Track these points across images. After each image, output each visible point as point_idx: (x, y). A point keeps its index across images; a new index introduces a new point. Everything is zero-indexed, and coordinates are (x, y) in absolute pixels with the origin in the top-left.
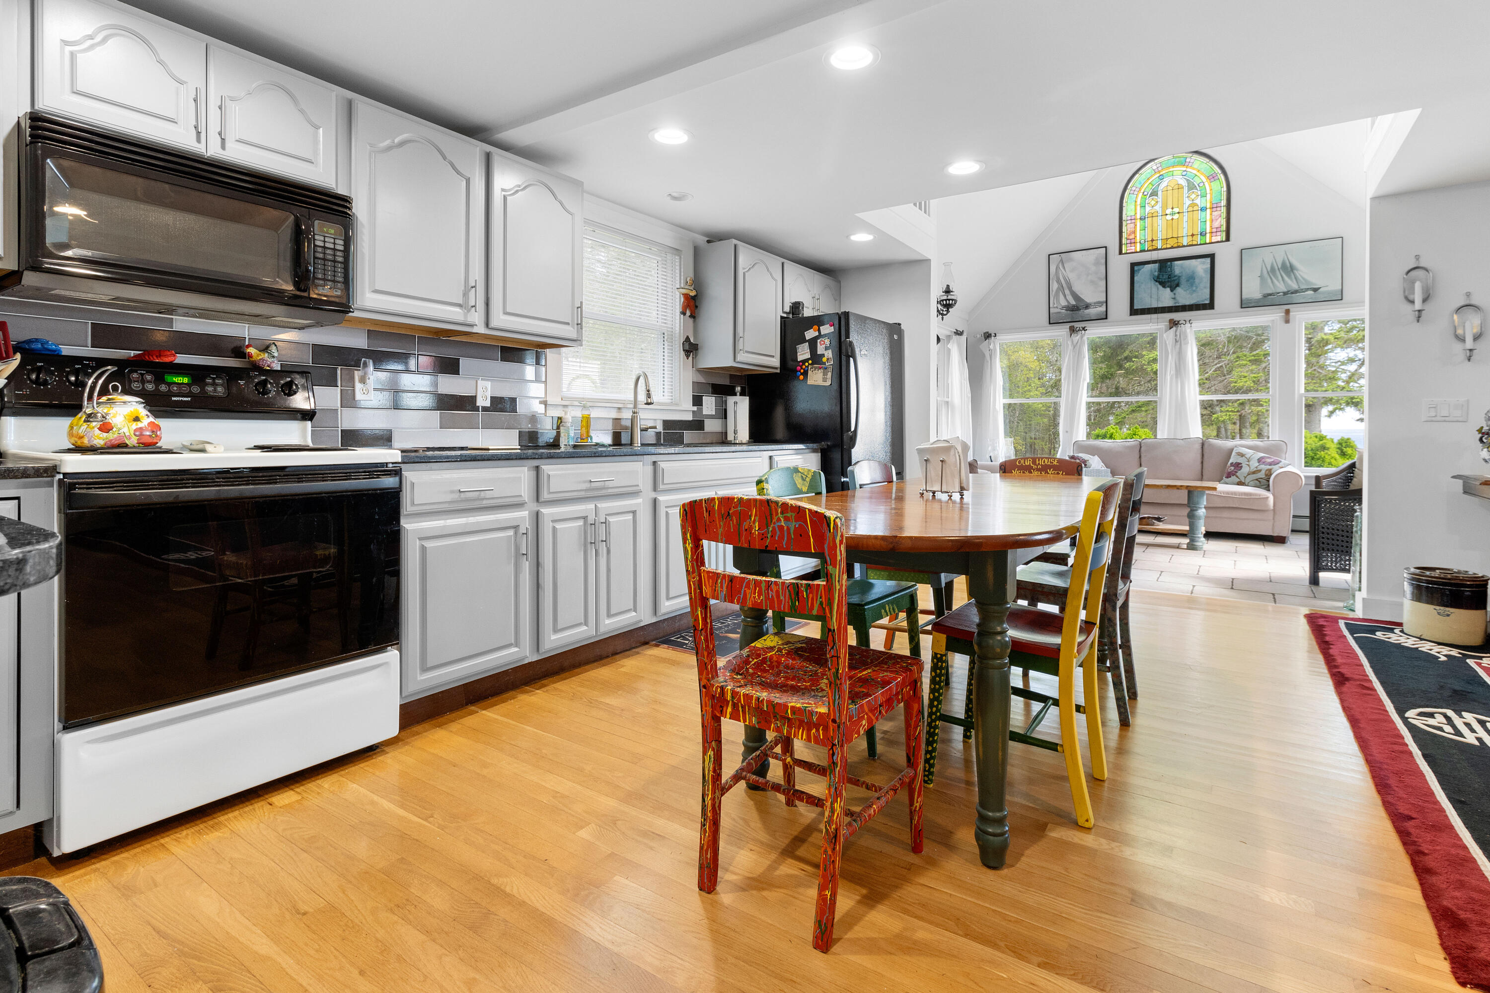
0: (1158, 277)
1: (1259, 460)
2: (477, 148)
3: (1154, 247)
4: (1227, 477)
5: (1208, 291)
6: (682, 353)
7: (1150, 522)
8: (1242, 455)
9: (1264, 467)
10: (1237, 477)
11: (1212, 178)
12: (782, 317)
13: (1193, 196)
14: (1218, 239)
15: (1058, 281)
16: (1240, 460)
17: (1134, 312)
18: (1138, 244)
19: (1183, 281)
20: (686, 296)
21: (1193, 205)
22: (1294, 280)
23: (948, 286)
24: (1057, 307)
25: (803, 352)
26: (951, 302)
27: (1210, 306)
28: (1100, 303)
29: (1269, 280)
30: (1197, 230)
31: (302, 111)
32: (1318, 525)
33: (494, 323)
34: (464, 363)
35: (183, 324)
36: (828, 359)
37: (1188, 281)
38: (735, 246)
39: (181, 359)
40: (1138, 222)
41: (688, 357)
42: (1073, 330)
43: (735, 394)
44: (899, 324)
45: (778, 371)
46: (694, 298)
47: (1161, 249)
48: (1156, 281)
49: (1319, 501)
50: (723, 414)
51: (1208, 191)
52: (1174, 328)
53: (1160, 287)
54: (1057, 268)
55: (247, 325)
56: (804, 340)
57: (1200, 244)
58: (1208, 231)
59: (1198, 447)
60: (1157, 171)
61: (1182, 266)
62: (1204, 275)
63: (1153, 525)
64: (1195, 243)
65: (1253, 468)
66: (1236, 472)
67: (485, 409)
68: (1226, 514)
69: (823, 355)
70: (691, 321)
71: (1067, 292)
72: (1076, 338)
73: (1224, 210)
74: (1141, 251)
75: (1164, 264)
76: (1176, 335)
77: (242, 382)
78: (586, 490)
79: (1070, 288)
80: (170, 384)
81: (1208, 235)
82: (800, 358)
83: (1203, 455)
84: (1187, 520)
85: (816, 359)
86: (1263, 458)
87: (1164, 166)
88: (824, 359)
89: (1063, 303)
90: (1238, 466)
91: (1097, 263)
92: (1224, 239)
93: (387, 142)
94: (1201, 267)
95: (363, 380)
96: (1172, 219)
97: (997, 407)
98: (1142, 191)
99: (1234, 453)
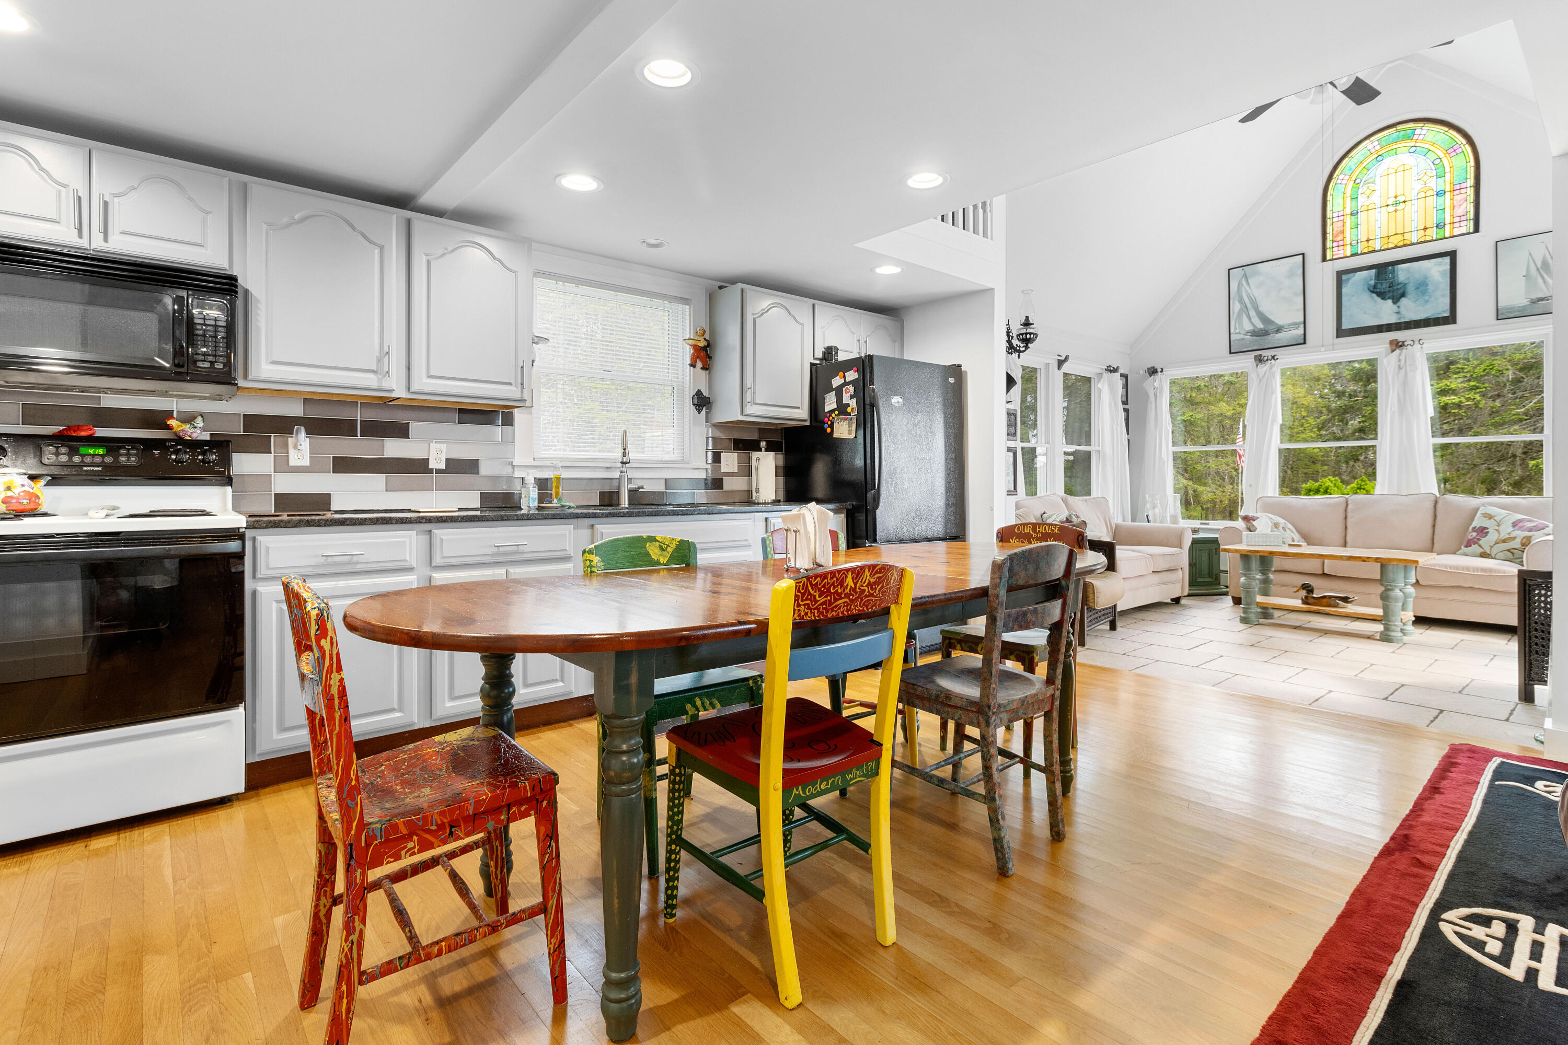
0: (1375, 287)
1: (1515, 525)
2: (395, 215)
3: (1371, 249)
4: (1466, 546)
5: (1447, 300)
6: (693, 407)
7: (1332, 602)
8: (1490, 517)
9: (1520, 534)
10: (1480, 546)
11: (1452, 151)
12: (812, 365)
14: (1464, 230)
15: (1241, 301)
16: (1486, 523)
17: (1341, 333)
18: (1349, 247)
19: (1410, 289)
20: (695, 347)
21: (1426, 189)
23: (1027, 318)
24: (1240, 333)
25: (830, 403)
26: (1032, 336)
27: (1451, 319)
28: (1295, 325)
29: (1540, 281)
30: (1432, 222)
31: (190, 199)
32: (1530, 619)
33: (415, 387)
34: (414, 427)
35: (109, 401)
36: (852, 409)
37: (1417, 288)
38: (742, 290)
39: (101, 432)
40: (1348, 219)
41: (699, 412)
42: (1260, 360)
43: (760, 450)
44: (960, 366)
45: (808, 423)
46: (704, 349)
47: (1380, 250)
48: (1373, 292)
49: (1530, 586)
50: (747, 471)
51: (1447, 169)
52: (1398, 351)
53: (1379, 299)
54: (1240, 285)
55: (175, 399)
56: (831, 389)
57: (1437, 240)
58: (1447, 221)
59: (1429, 505)
60: (1372, 151)
61: (1408, 270)
62: (1440, 280)
63: (1336, 606)
64: (1428, 238)
65: (1504, 535)
66: (1479, 540)
67: (439, 471)
68: (1456, 595)
69: (848, 405)
70: (704, 373)
71: (1252, 313)
72: (1263, 368)
73: (1471, 191)
74: (1352, 255)
75: (1383, 269)
76: (1400, 360)
77: (156, 452)
78: (492, 555)
79: (1256, 309)
80: (83, 456)
81: (1447, 227)
82: (827, 409)
83: (1435, 516)
84: (1380, 602)
85: (842, 409)
86: (1520, 521)
87: (1383, 143)
88: (849, 410)
89: (1248, 327)
90: (1483, 531)
91: (1291, 274)
92: (1472, 230)
93: (285, 220)
94: (1438, 270)
95: (295, 447)
97: (1164, 456)
98: (1353, 179)
99: (1478, 515)
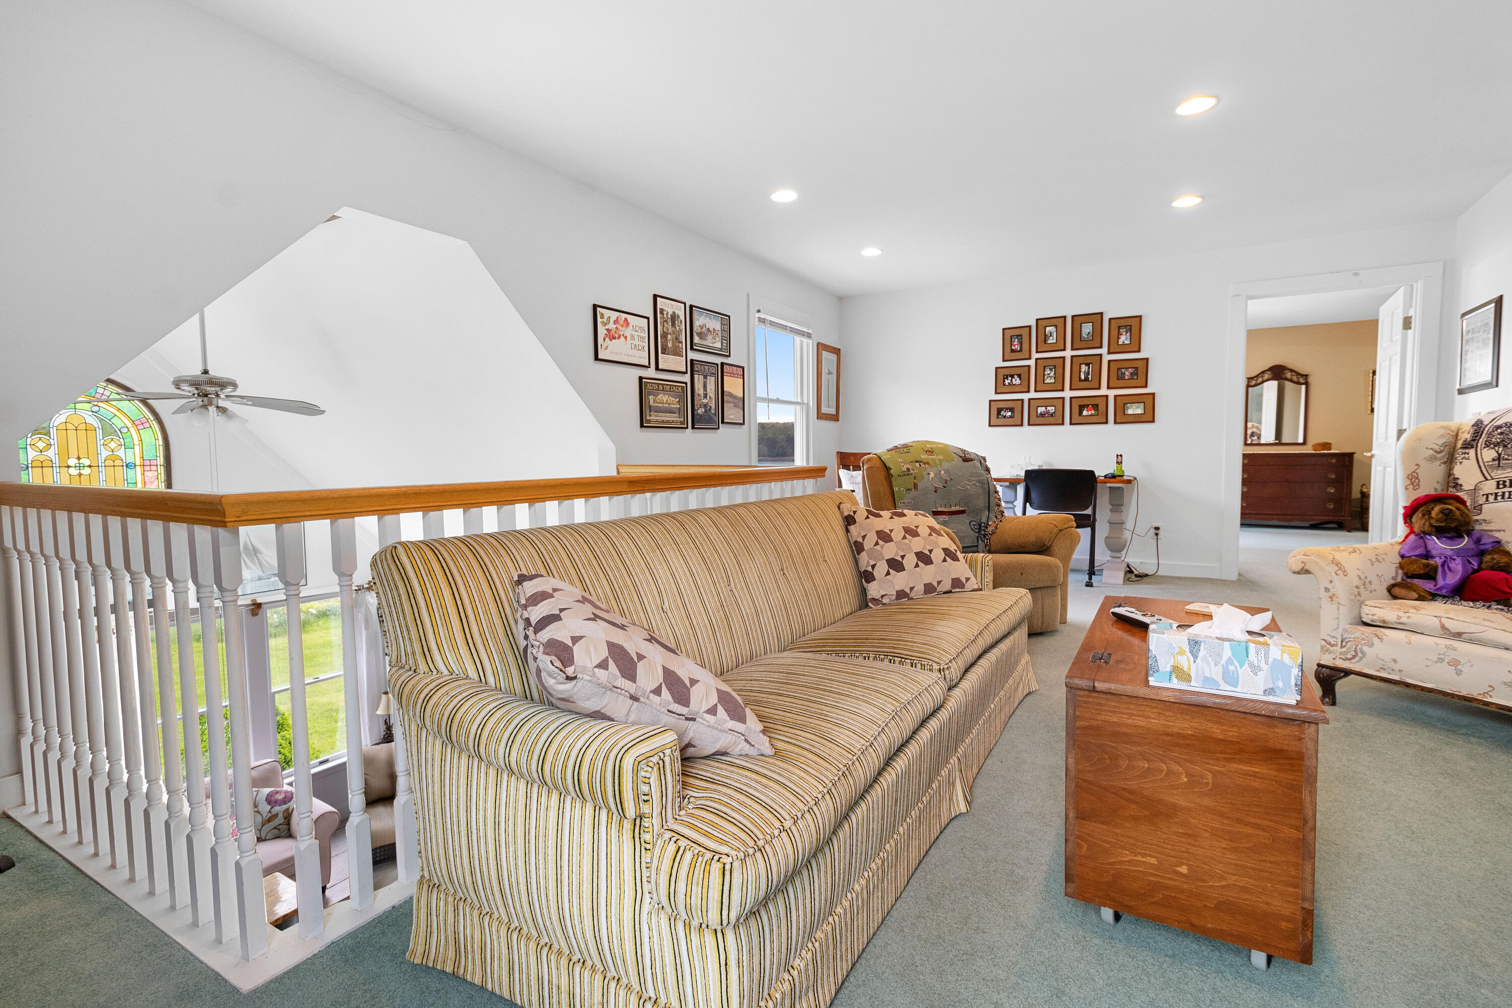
11: (140, 423)
13: (113, 445)
21: (113, 457)
22: (259, 566)
73: (161, 470)
96: (80, 475)
